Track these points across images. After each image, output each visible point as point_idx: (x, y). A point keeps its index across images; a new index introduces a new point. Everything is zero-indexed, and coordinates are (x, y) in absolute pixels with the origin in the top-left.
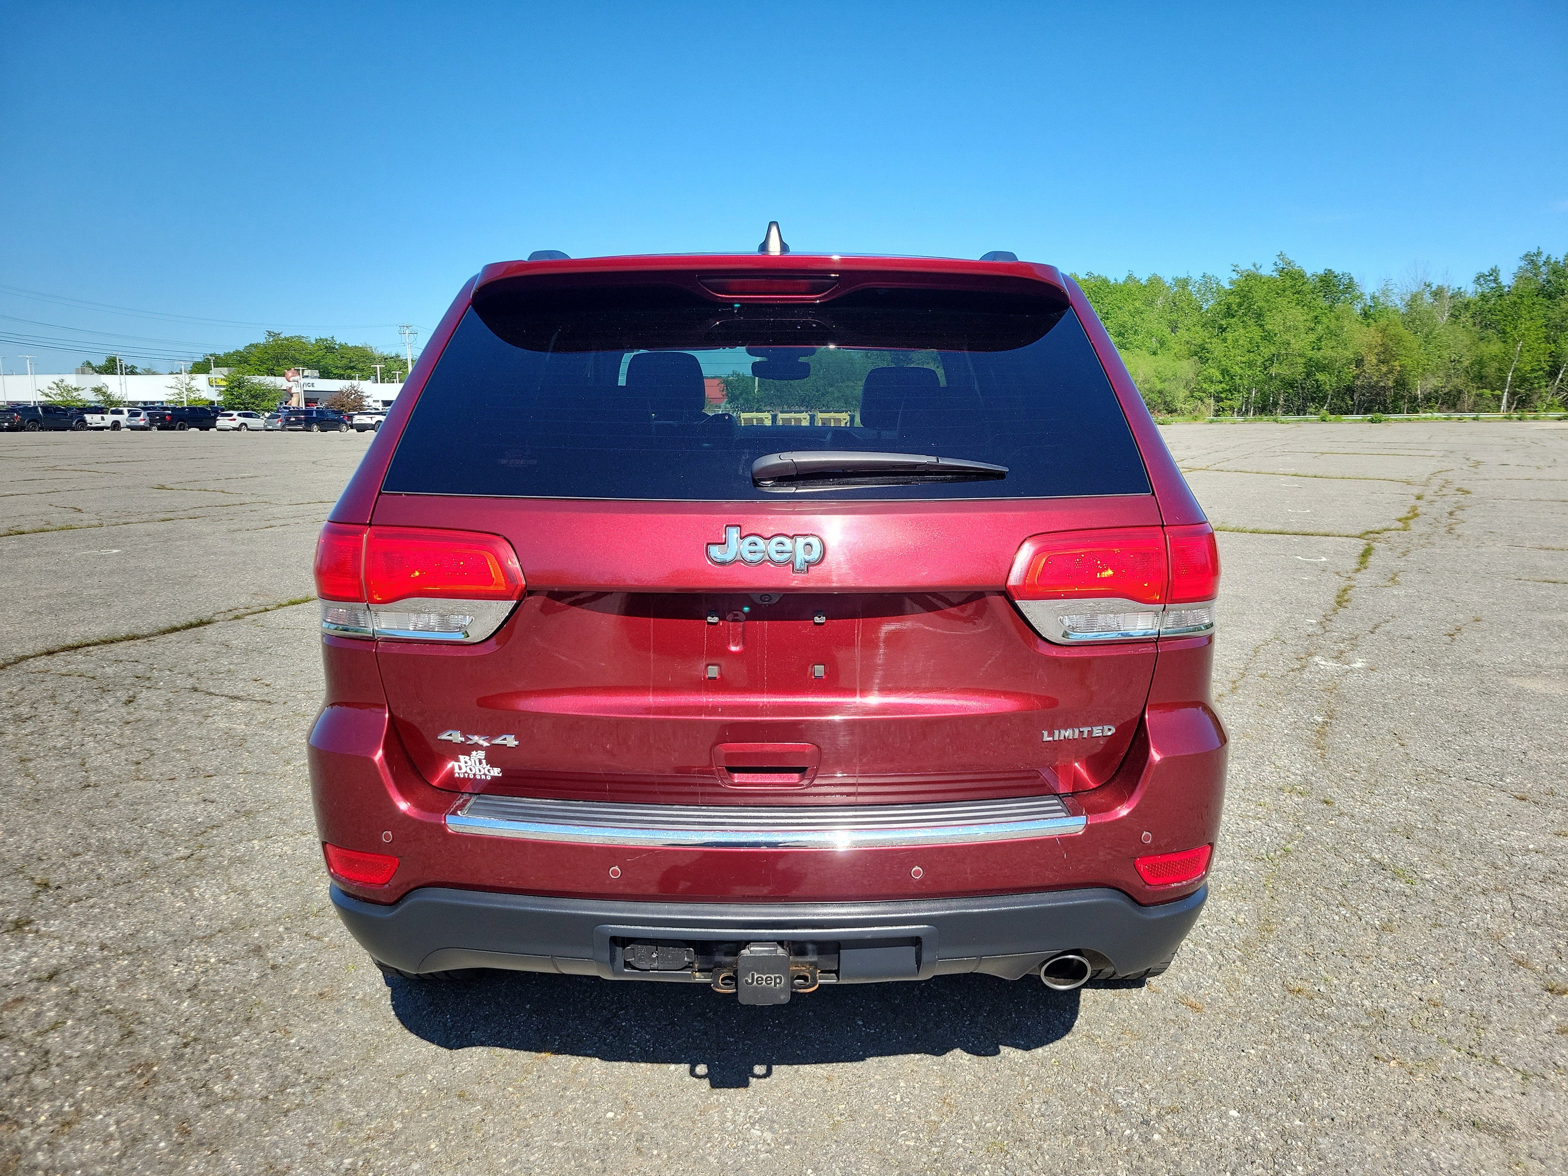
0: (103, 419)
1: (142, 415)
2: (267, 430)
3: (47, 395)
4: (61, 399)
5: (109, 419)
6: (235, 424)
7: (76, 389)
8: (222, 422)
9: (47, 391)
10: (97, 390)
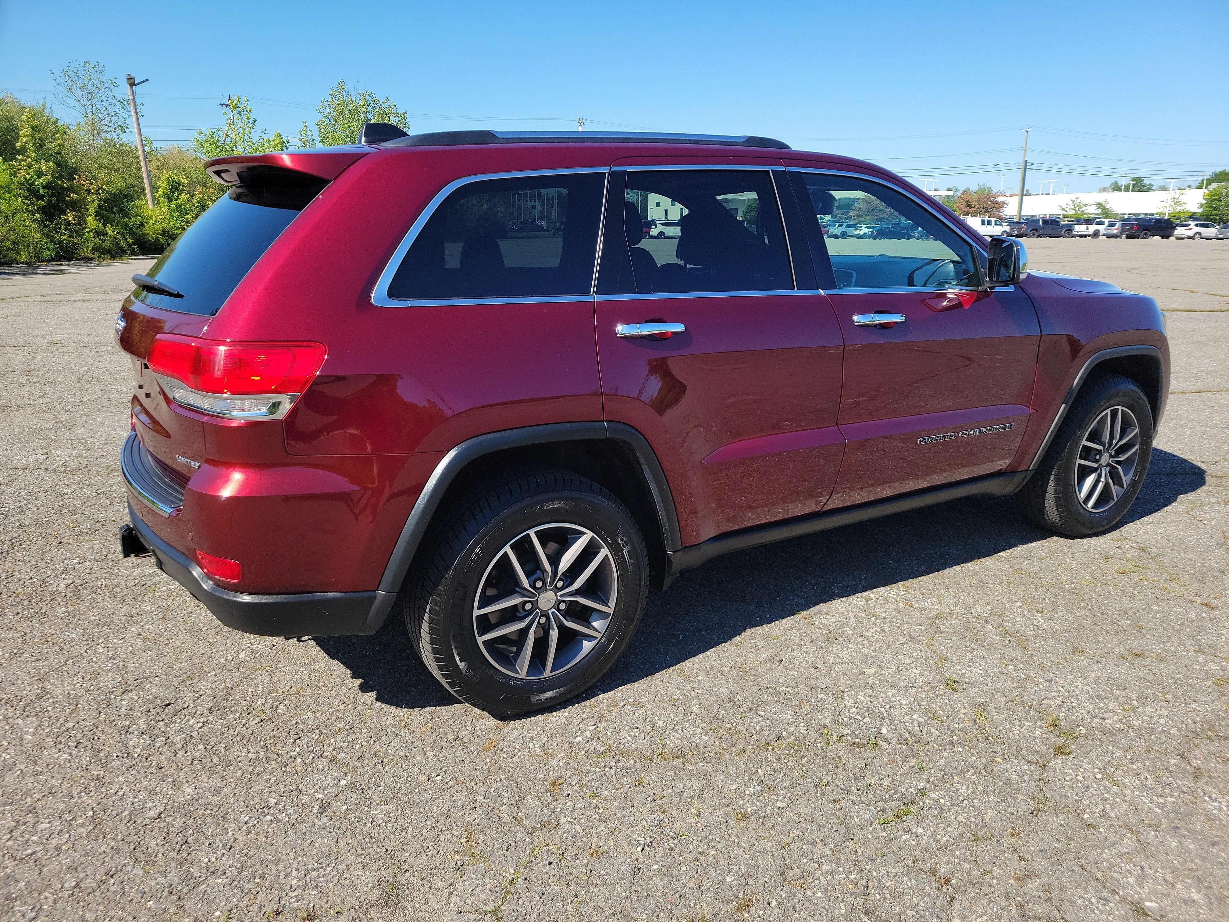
0: (1087, 228)
1: (1117, 225)
2: (1218, 239)
3: (1064, 210)
4: (1073, 212)
5: (1092, 228)
6: (1190, 233)
7: (1086, 205)
8: (1180, 231)
9: (1065, 206)
10: (1099, 205)
